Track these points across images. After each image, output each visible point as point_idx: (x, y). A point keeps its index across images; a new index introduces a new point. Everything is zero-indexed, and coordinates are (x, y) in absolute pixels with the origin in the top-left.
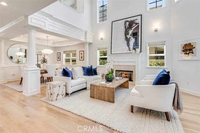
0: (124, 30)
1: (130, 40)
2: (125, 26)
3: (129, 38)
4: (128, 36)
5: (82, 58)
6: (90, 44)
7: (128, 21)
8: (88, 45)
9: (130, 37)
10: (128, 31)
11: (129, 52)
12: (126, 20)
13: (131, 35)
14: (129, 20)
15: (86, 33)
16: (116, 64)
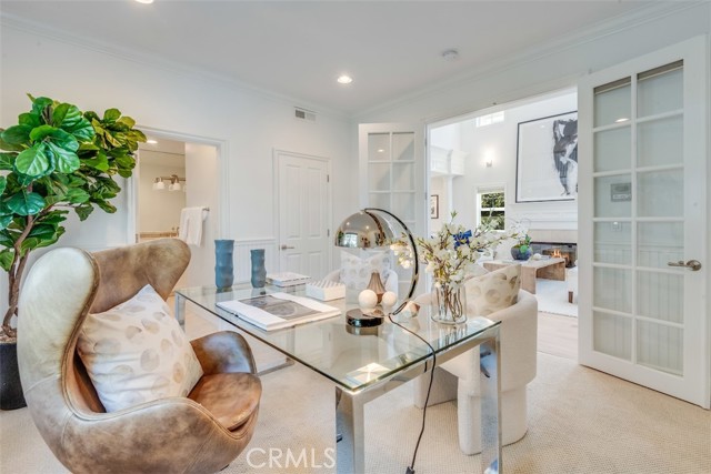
0: (551, 144)
1: (570, 168)
2: (555, 134)
3: (565, 162)
4: (564, 160)
5: (433, 213)
6: (456, 178)
7: (562, 122)
8: (450, 183)
9: (568, 163)
10: (564, 145)
11: (565, 197)
12: (557, 119)
13: (570, 157)
14: (566, 118)
15: (449, 155)
16: (534, 226)
